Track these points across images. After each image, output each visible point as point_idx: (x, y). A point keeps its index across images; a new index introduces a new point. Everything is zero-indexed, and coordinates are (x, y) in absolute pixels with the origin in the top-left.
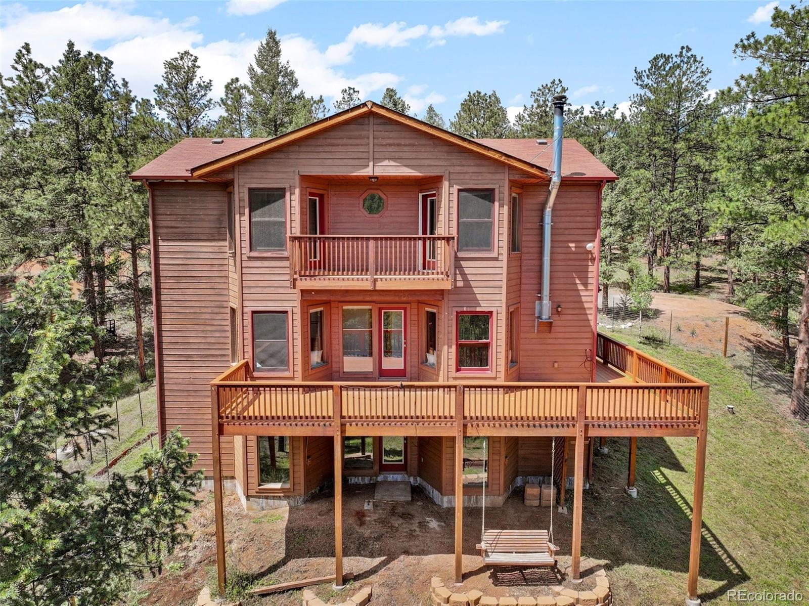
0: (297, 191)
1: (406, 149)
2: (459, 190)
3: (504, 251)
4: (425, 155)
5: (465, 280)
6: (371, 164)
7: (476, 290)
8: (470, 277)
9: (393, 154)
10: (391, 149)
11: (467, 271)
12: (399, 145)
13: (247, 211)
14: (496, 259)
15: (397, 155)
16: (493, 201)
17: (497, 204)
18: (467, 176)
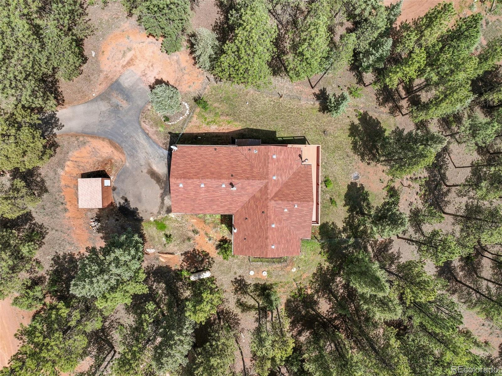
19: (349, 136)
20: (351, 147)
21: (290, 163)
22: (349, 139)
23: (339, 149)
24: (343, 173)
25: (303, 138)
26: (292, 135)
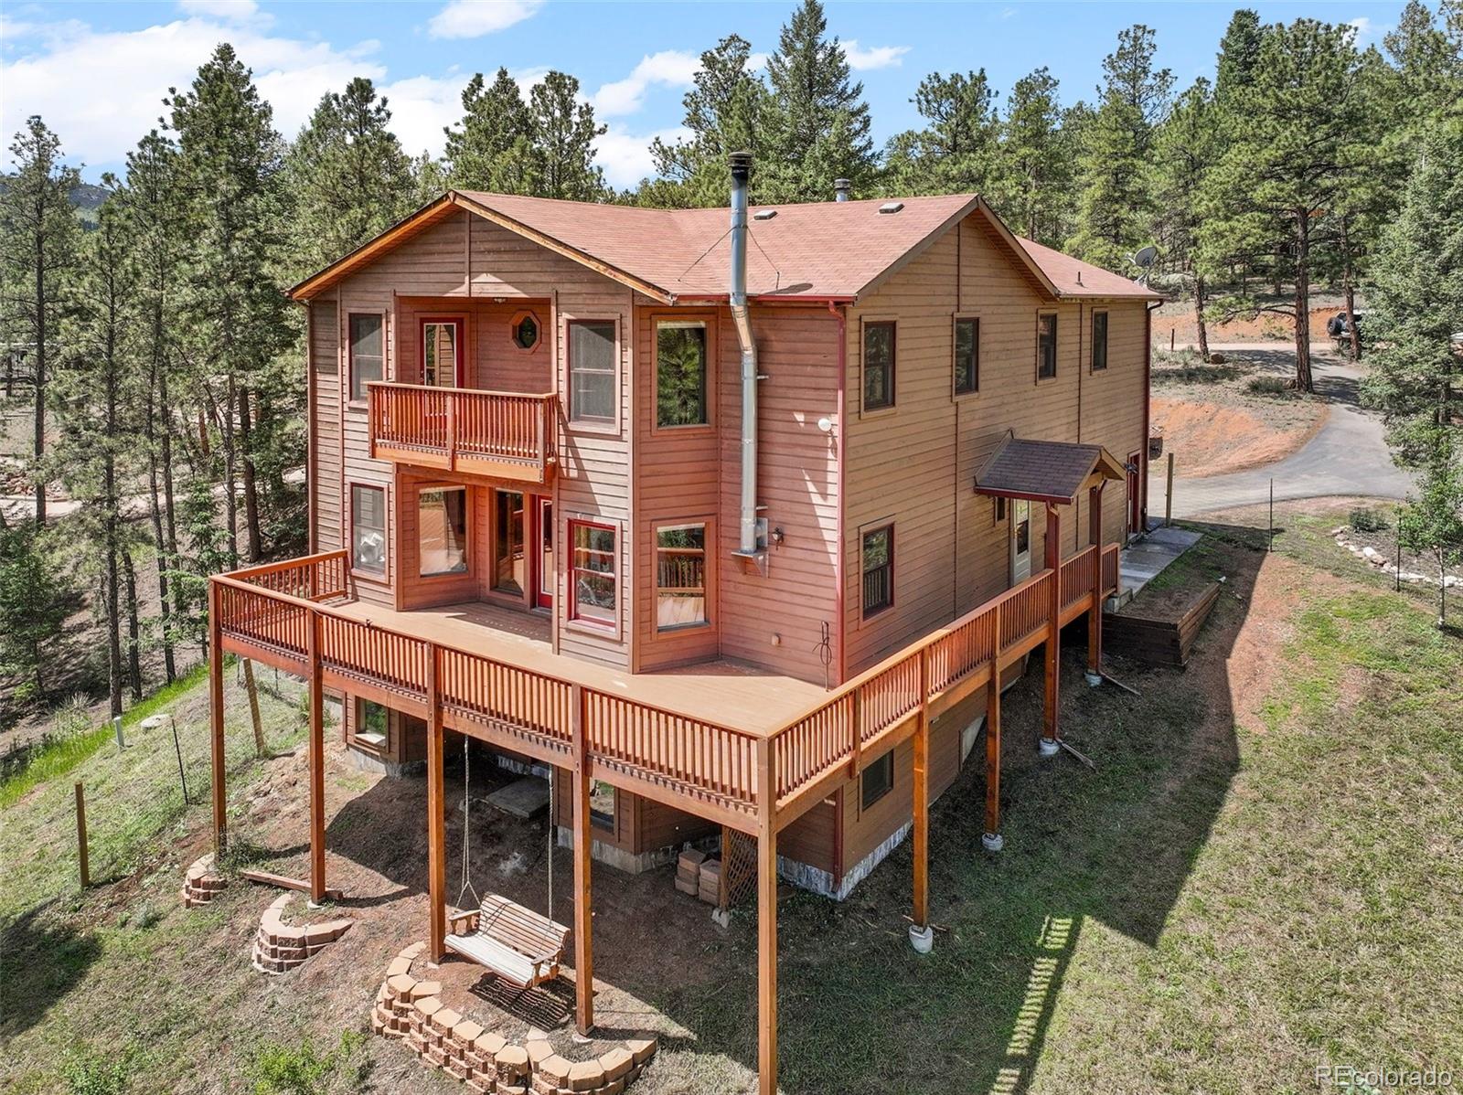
0: (393, 317)
1: (506, 257)
2: (570, 322)
3: (628, 425)
4: (528, 266)
5: (580, 469)
6: (467, 278)
7: (595, 488)
8: (587, 465)
9: (492, 265)
10: (489, 257)
11: (582, 454)
12: (499, 252)
13: (347, 342)
14: (619, 438)
15: (496, 266)
16: (613, 340)
17: (618, 344)
18: (580, 300)
21: (794, 255)
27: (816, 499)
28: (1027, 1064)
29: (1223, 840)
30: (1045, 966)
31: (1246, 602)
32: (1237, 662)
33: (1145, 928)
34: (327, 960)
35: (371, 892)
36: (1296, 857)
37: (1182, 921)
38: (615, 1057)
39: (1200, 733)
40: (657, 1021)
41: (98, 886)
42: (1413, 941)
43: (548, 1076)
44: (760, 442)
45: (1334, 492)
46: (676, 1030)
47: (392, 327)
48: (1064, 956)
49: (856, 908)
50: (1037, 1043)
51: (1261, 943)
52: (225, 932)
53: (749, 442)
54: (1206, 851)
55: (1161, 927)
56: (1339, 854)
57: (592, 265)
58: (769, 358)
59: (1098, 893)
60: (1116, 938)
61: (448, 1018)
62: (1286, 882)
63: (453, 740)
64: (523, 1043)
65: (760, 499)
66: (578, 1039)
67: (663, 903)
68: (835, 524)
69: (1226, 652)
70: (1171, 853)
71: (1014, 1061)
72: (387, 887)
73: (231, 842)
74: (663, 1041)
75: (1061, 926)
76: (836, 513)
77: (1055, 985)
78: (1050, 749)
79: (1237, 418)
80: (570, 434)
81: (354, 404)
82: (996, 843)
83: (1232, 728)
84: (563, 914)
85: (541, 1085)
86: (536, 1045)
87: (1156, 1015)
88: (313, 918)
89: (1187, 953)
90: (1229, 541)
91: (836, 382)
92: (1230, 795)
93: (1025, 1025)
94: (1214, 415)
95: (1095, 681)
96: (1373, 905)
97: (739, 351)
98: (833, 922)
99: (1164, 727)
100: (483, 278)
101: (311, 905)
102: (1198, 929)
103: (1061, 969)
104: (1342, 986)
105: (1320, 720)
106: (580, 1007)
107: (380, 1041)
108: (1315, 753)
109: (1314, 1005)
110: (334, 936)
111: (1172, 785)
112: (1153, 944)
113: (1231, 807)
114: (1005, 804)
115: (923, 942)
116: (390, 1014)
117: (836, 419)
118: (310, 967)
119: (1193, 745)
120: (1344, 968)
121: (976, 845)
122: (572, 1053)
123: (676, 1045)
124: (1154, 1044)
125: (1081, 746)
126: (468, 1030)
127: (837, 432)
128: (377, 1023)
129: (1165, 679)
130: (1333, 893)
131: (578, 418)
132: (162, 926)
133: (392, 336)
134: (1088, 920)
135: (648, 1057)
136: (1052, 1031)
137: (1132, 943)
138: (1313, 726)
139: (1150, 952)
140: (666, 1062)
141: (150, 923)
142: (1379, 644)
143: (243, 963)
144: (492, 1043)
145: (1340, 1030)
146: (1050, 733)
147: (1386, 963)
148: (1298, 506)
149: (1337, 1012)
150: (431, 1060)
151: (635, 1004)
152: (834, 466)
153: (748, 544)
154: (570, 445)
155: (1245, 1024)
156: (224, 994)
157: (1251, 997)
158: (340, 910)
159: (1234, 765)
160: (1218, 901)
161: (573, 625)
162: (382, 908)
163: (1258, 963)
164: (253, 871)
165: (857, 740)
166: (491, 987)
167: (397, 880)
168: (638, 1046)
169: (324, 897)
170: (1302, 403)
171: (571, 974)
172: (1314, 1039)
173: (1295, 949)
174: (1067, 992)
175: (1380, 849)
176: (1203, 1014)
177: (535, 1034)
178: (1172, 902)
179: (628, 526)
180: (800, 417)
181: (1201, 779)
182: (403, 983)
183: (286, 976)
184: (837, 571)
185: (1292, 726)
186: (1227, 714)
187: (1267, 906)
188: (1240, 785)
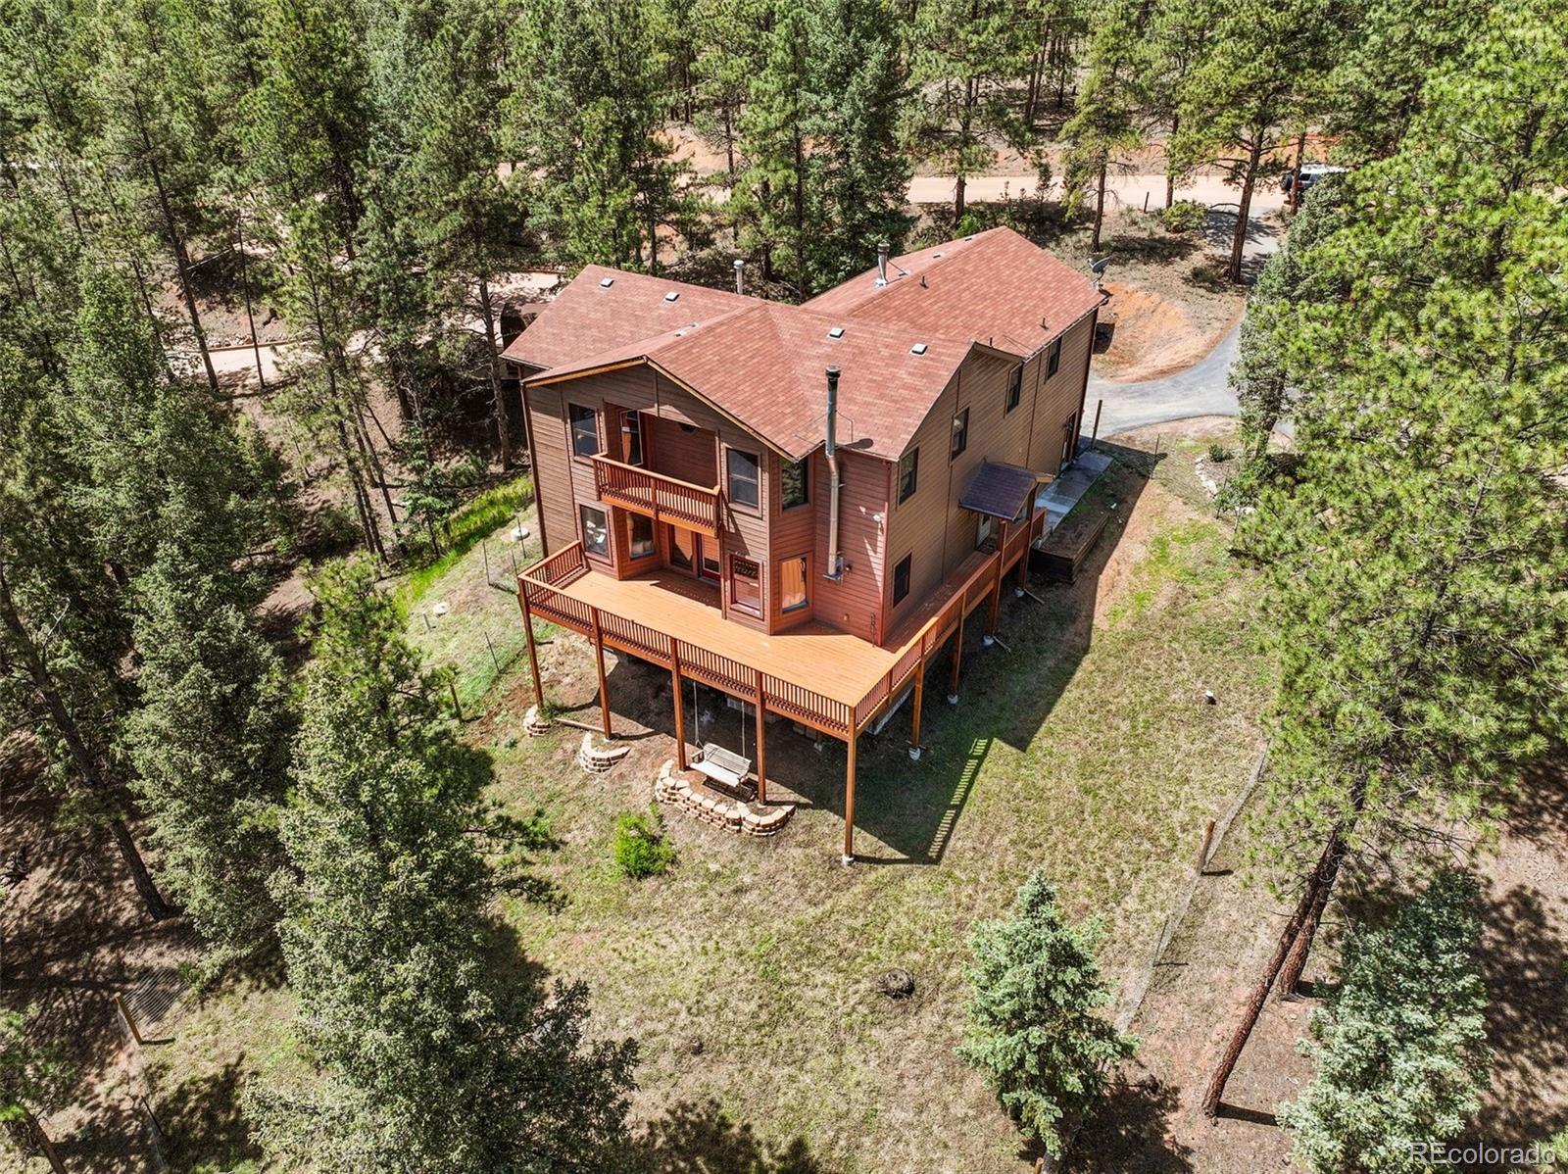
0: (603, 413)
1: (683, 399)
2: (728, 449)
3: (766, 512)
4: (699, 409)
6: (656, 406)
7: (746, 541)
8: (740, 528)
9: (673, 403)
10: (672, 396)
11: (738, 523)
12: (677, 395)
14: (760, 518)
15: (676, 404)
16: (756, 466)
17: (759, 469)
18: (735, 440)
19: (799, 1147)
20: (728, 1109)
21: (859, 398)
22: (786, 1128)
23: (764, 1016)
24: (628, 967)
25: (933, 852)
26: (969, 811)
27: (871, 553)
28: (959, 808)
29: (1071, 694)
30: (973, 763)
31: (1123, 526)
32: (1104, 579)
33: (1021, 743)
34: (623, 767)
35: (635, 733)
36: (1104, 703)
37: (1041, 741)
38: (779, 814)
39: (1072, 629)
40: (794, 797)
41: (469, 721)
42: (1147, 745)
43: (750, 823)
44: (840, 518)
45: (1214, 411)
46: (803, 800)
47: (602, 419)
48: (981, 759)
49: (883, 739)
50: (964, 799)
51: (1076, 749)
52: (560, 752)
53: (834, 519)
54: (1061, 700)
55: (1029, 742)
56: (1125, 701)
57: (745, 428)
58: (845, 474)
59: (1002, 725)
60: (1007, 748)
61: (697, 798)
62: (1095, 717)
63: (685, 683)
64: (735, 808)
65: (839, 548)
66: (760, 806)
67: (787, 738)
68: (881, 567)
69: (1100, 570)
70: (1043, 702)
71: (954, 807)
72: (642, 730)
73: (545, 703)
74: (798, 805)
75: (983, 743)
76: (882, 562)
77: (976, 772)
78: (989, 642)
79: (1173, 313)
80: (730, 510)
81: (577, 458)
82: (954, 700)
83: (1091, 625)
84: (751, 754)
85: (746, 828)
86: (741, 810)
87: (1019, 784)
88: (606, 748)
89: (1039, 754)
90: (1128, 467)
91: (885, 497)
92: (1080, 668)
93: (960, 791)
94: (1157, 306)
95: (1020, 594)
96: (1134, 727)
97: (829, 473)
98: (872, 745)
99: (1053, 625)
100: (667, 407)
101: (606, 741)
102: (1047, 743)
103: (979, 765)
104: (1107, 768)
105: (1140, 620)
106: (760, 795)
107: (663, 806)
108: (1130, 642)
109: (1092, 777)
110: (623, 756)
111: (1051, 663)
112: (1024, 751)
113: (1079, 675)
114: (961, 675)
115: (915, 755)
116: (666, 795)
117: (884, 515)
118: (614, 771)
119: (1068, 636)
120: (1111, 759)
121: (944, 701)
122: (757, 812)
123: (805, 806)
124: (1016, 797)
125: (1006, 639)
126: (709, 804)
127: (884, 522)
128: (660, 798)
129: (1061, 591)
130: (1116, 722)
131: (734, 502)
132: (520, 745)
133: (602, 424)
134: (995, 740)
135: (792, 813)
136: (972, 794)
137: (1014, 750)
138: (1134, 625)
139: (1022, 755)
140: (799, 814)
141: (513, 744)
142: (1190, 564)
143: (577, 768)
144: (721, 809)
145: (1100, 787)
146: (989, 633)
147: (1130, 756)
148: (1183, 426)
149: (1101, 779)
150: (692, 814)
151: (783, 789)
152: (881, 539)
153: (832, 571)
154: (730, 515)
155: (1058, 787)
156: (574, 783)
157: (1064, 774)
158: (621, 743)
159: (1086, 650)
160: (1059, 728)
161: (734, 606)
162: (644, 740)
163: (1072, 759)
164: (562, 719)
165: (891, 686)
166: (711, 782)
167: (646, 725)
168: (788, 808)
169: (612, 737)
170: (1226, 297)
171: (755, 778)
172: (1087, 792)
173: (1090, 750)
174: (981, 775)
175: (1147, 697)
176: (1041, 783)
177: (740, 804)
178: (1037, 729)
179: (767, 564)
180: (863, 510)
181: (1066, 659)
182: (670, 782)
183: (603, 775)
184: (881, 590)
185: (1123, 624)
186: (1090, 617)
187: (1082, 729)
188: (1086, 663)
